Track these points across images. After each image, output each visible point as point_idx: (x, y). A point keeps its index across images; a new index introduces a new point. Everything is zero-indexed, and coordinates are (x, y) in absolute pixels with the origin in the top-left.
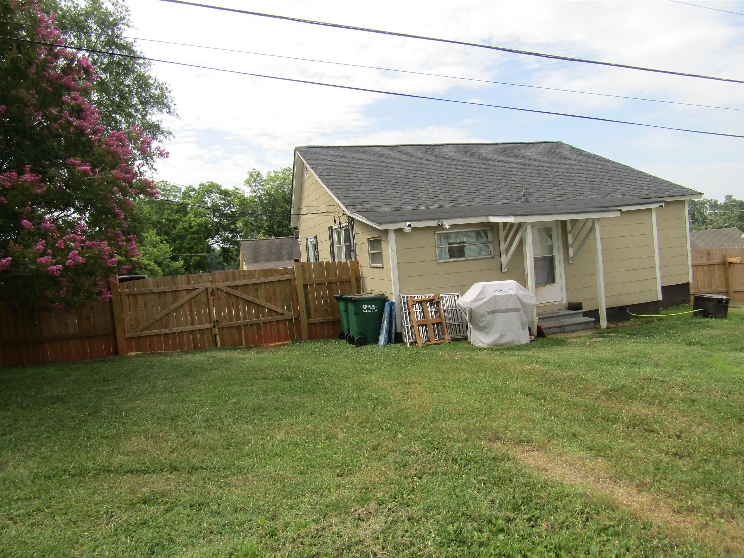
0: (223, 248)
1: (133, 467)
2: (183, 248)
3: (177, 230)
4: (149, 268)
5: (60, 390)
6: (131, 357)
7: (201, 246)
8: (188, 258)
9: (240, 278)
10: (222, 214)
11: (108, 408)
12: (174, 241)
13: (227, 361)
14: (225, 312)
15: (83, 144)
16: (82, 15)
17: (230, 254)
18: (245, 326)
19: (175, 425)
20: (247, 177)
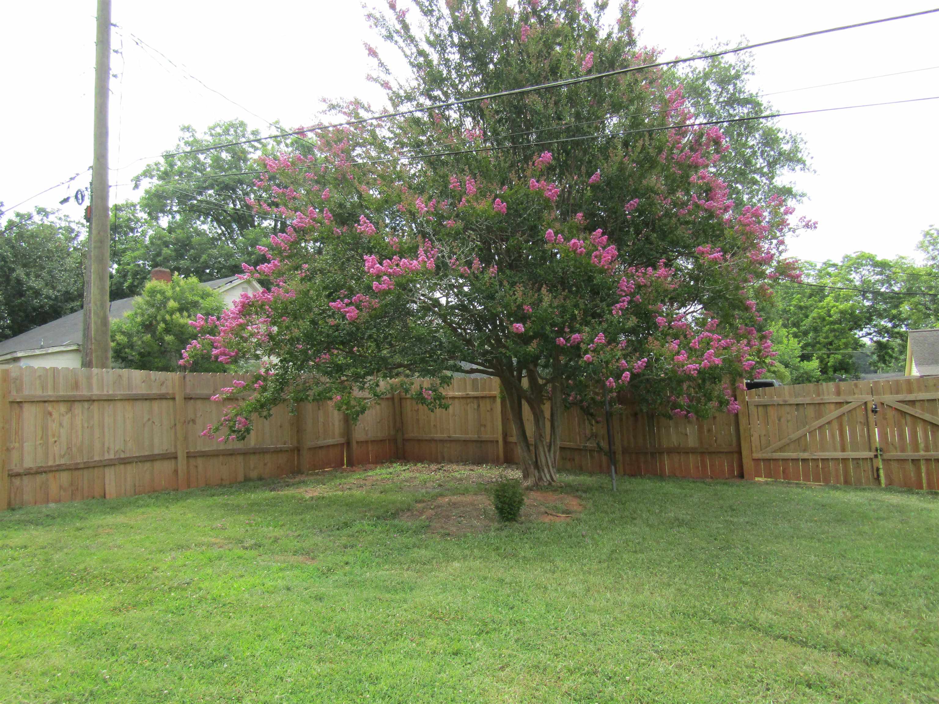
0: (878, 343)
1: (787, 633)
2: (819, 343)
3: (810, 318)
4: (773, 369)
5: (684, 512)
6: (760, 483)
7: (844, 340)
8: (825, 356)
9: (920, 390)
10: (876, 294)
11: (742, 546)
12: (806, 333)
13: (901, 510)
14: (893, 435)
15: (712, 227)
16: (700, 78)
17: (890, 351)
18: (928, 460)
19: (835, 589)
20: (921, 238)
